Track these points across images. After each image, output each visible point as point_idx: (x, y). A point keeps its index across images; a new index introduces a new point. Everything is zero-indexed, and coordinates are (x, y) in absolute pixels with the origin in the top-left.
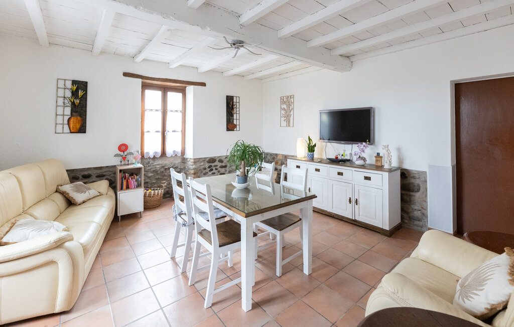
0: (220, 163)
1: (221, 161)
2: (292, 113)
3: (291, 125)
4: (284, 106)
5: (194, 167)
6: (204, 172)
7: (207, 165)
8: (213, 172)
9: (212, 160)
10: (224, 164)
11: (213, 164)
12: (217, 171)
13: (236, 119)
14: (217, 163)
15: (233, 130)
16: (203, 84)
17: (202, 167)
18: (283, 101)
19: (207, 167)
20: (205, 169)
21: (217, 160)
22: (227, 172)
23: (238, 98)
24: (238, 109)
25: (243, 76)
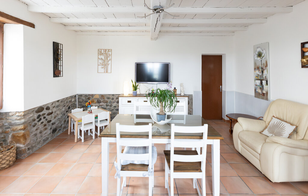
0: (48, 111)
1: (48, 108)
2: (110, 62)
3: (109, 71)
4: (103, 57)
5: (23, 121)
6: (33, 124)
7: (36, 115)
8: (41, 121)
9: (40, 109)
10: (50, 111)
11: (41, 113)
12: (45, 119)
13: (61, 66)
14: (45, 111)
15: (59, 76)
16: (32, 25)
17: (32, 119)
18: (100, 52)
19: (36, 118)
20: (34, 120)
21: (45, 108)
22: (53, 118)
23: (61, 45)
24: (61, 56)
25: (65, 25)
